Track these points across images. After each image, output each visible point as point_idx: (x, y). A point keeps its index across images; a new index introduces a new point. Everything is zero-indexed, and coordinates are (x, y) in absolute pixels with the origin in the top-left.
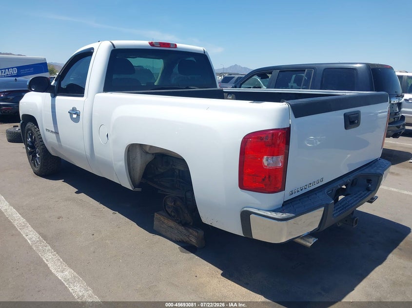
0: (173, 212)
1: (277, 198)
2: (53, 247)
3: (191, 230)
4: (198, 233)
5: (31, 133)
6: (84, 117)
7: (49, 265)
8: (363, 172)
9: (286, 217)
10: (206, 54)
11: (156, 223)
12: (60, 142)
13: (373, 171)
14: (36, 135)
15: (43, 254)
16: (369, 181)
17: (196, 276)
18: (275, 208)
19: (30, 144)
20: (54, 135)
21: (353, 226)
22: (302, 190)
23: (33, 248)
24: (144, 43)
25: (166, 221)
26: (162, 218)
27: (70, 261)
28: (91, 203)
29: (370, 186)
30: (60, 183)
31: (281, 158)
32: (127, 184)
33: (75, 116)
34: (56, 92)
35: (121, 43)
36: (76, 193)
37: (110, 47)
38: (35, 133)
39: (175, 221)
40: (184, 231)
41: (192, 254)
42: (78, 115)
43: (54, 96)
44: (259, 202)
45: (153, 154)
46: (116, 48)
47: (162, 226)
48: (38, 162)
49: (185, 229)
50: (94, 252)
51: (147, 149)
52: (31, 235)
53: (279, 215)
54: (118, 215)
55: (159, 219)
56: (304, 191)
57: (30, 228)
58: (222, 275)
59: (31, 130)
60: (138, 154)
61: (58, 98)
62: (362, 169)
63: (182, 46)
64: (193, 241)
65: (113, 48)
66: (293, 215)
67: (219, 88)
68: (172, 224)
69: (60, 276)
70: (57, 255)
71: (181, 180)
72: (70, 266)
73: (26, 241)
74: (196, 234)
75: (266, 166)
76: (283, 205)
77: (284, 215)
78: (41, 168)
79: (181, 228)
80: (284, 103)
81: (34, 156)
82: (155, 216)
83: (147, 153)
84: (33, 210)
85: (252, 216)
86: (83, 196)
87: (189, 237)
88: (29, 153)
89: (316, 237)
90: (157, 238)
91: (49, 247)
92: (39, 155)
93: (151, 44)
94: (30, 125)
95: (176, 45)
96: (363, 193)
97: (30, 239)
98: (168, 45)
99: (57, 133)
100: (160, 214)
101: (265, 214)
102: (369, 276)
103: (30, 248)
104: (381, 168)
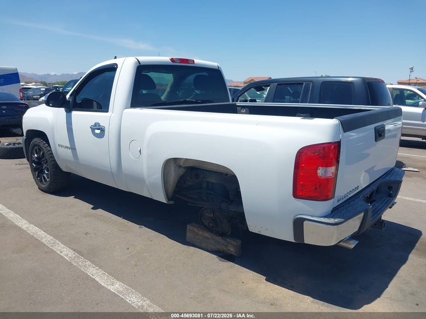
0: (212, 223)
1: (327, 206)
2: (93, 262)
3: (228, 240)
4: (236, 242)
5: (39, 149)
6: (111, 132)
7: (97, 279)
8: (384, 180)
9: (339, 222)
10: (220, 69)
11: (189, 235)
12: (78, 159)
13: (392, 178)
14: (45, 151)
15: (86, 269)
16: (390, 188)
17: (243, 283)
18: (325, 215)
19: (36, 160)
20: (70, 151)
21: (382, 229)
22: (345, 197)
23: (73, 264)
24: (165, 59)
25: (200, 233)
26: (195, 230)
27: (116, 275)
28: (113, 219)
29: (391, 192)
30: (71, 200)
31: (333, 169)
32: (161, 197)
33: (98, 131)
34: (71, 106)
35: (146, 59)
36: (92, 208)
37: (136, 63)
38: (44, 149)
39: (212, 232)
40: (222, 240)
41: (231, 263)
42: (103, 130)
43: (69, 111)
44: (312, 209)
45: (185, 168)
46: (142, 64)
47: (197, 237)
48: (46, 178)
49: (223, 239)
50: (136, 265)
51: (181, 163)
52: (66, 252)
53: (332, 221)
54: (145, 229)
55: (192, 230)
56: (347, 198)
57: (63, 246)
58: (266, 280)
59: (39, 146)
60: (172, 168)
61: (74, 113)
62: (383, 177)
63: (199, 61)
64: (232, 250)
65: (138, 64)
66: (342, 220)
67: (231, 102)
68: (207, 234)
69: (111, 288)
70: (100, 270)
71: (212, 193)
72: (118, 279)
73: (63, 257)
74: (235, 243)
75: (320, 176)
76: (332, 212)
77: (337, 220)
78: (50, 185)
79: (219, 239)
80: (334, 120)
81: (41, 172)
82: (188, 228)
83: (181, 167)
84: (56, 227)
85: (305, 223)
86: (100, 212)
87: (227, 246)
88: (34, 170)
89: (357, 240)
90: (192, 249)
91: (88, 263)
92: (47, 171)
93: (172, 60)
94: (36, 140)
95: (194, 61)
96: (387, 199)
97: (67, 255)
98: (186, 61)
99: (73, 148)
100: (193, 226)
101: (319, 220)
102: (397, 275)
103: (71, 264)
104: (398, 176)
